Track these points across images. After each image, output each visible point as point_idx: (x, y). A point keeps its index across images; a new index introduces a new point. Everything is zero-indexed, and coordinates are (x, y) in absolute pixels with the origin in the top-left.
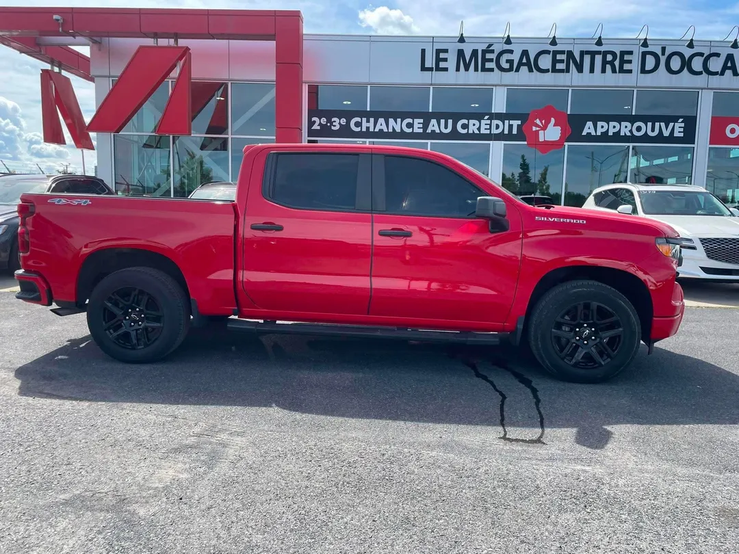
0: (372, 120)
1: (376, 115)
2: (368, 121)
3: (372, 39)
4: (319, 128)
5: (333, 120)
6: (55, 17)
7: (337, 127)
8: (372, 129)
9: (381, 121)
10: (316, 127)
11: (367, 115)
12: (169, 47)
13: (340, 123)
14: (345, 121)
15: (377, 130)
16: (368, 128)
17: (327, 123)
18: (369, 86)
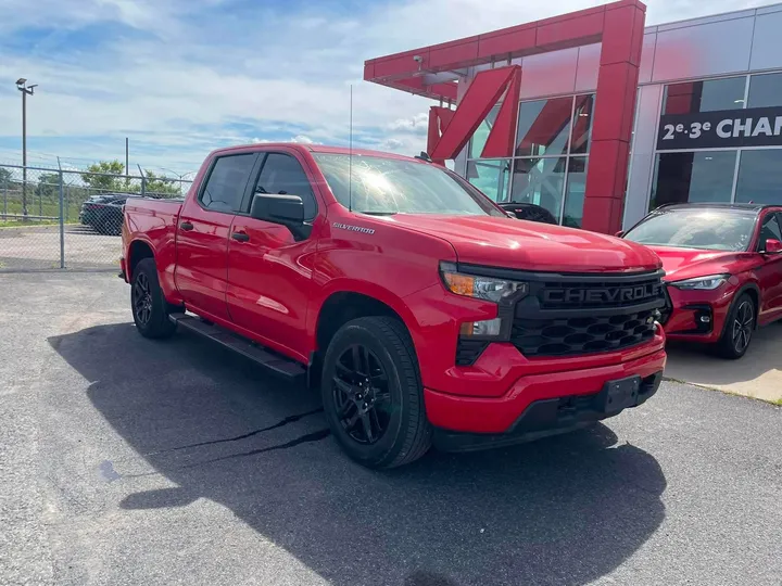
0: (749, 121)
1: (755, 114)
2: (743, 123)
3: (759, 12)
4: (672, 137)
5: (692, 125)
6: (415, 58)
7: (698, 134)
8: (747, 134)
9: (764, 121)
10: (669, 136)
11: (742, 114)
12: (504, 68)
13: (701, 129)
14: (709, 125)
15: (755, 133)
16: (741, 133)
17: (684, 130)
18: (749, 76)
